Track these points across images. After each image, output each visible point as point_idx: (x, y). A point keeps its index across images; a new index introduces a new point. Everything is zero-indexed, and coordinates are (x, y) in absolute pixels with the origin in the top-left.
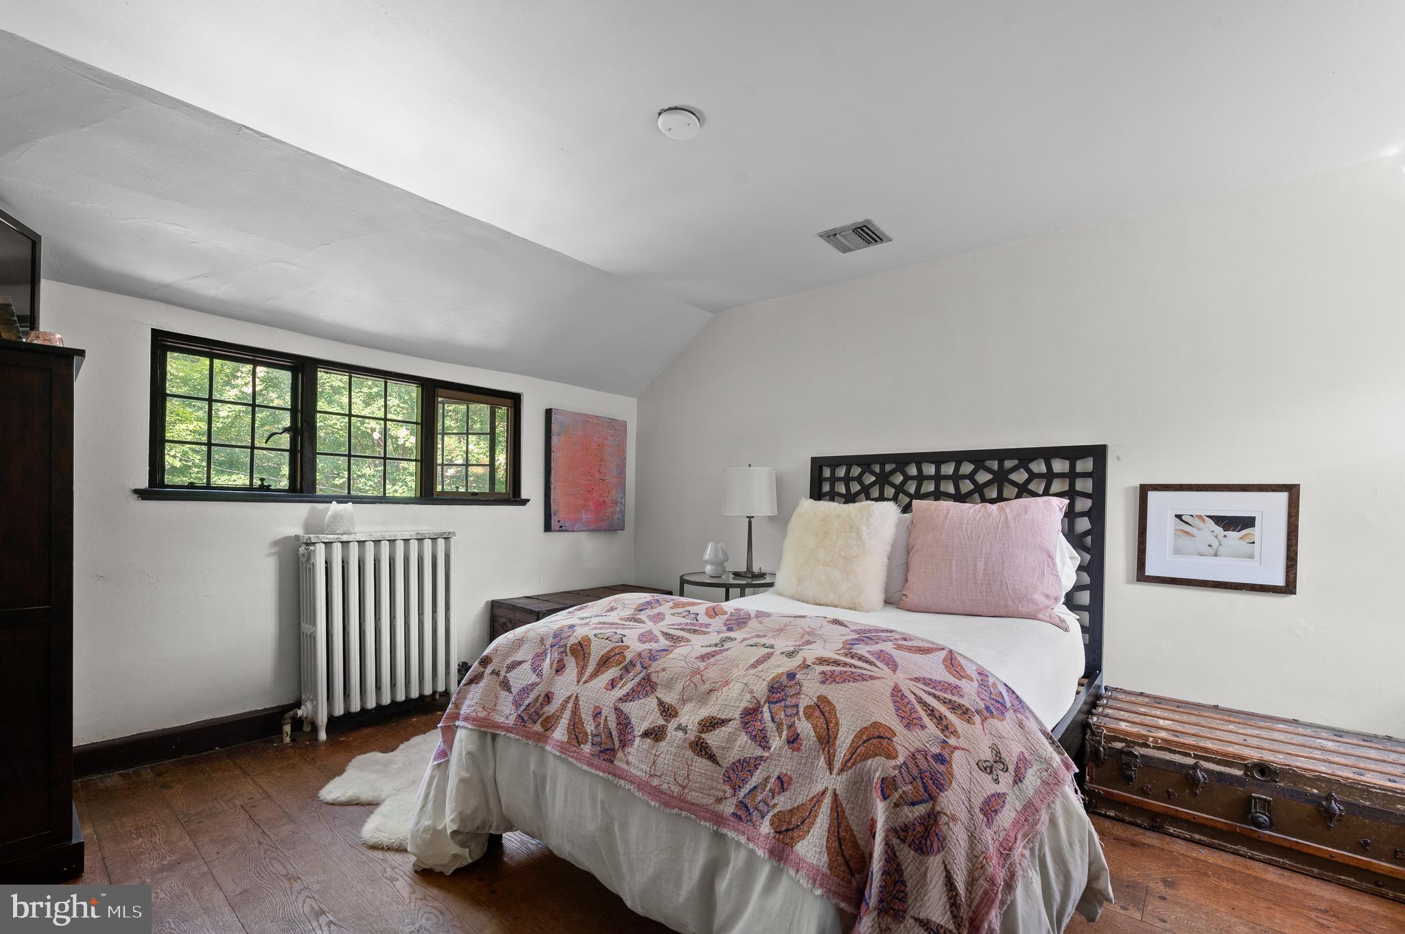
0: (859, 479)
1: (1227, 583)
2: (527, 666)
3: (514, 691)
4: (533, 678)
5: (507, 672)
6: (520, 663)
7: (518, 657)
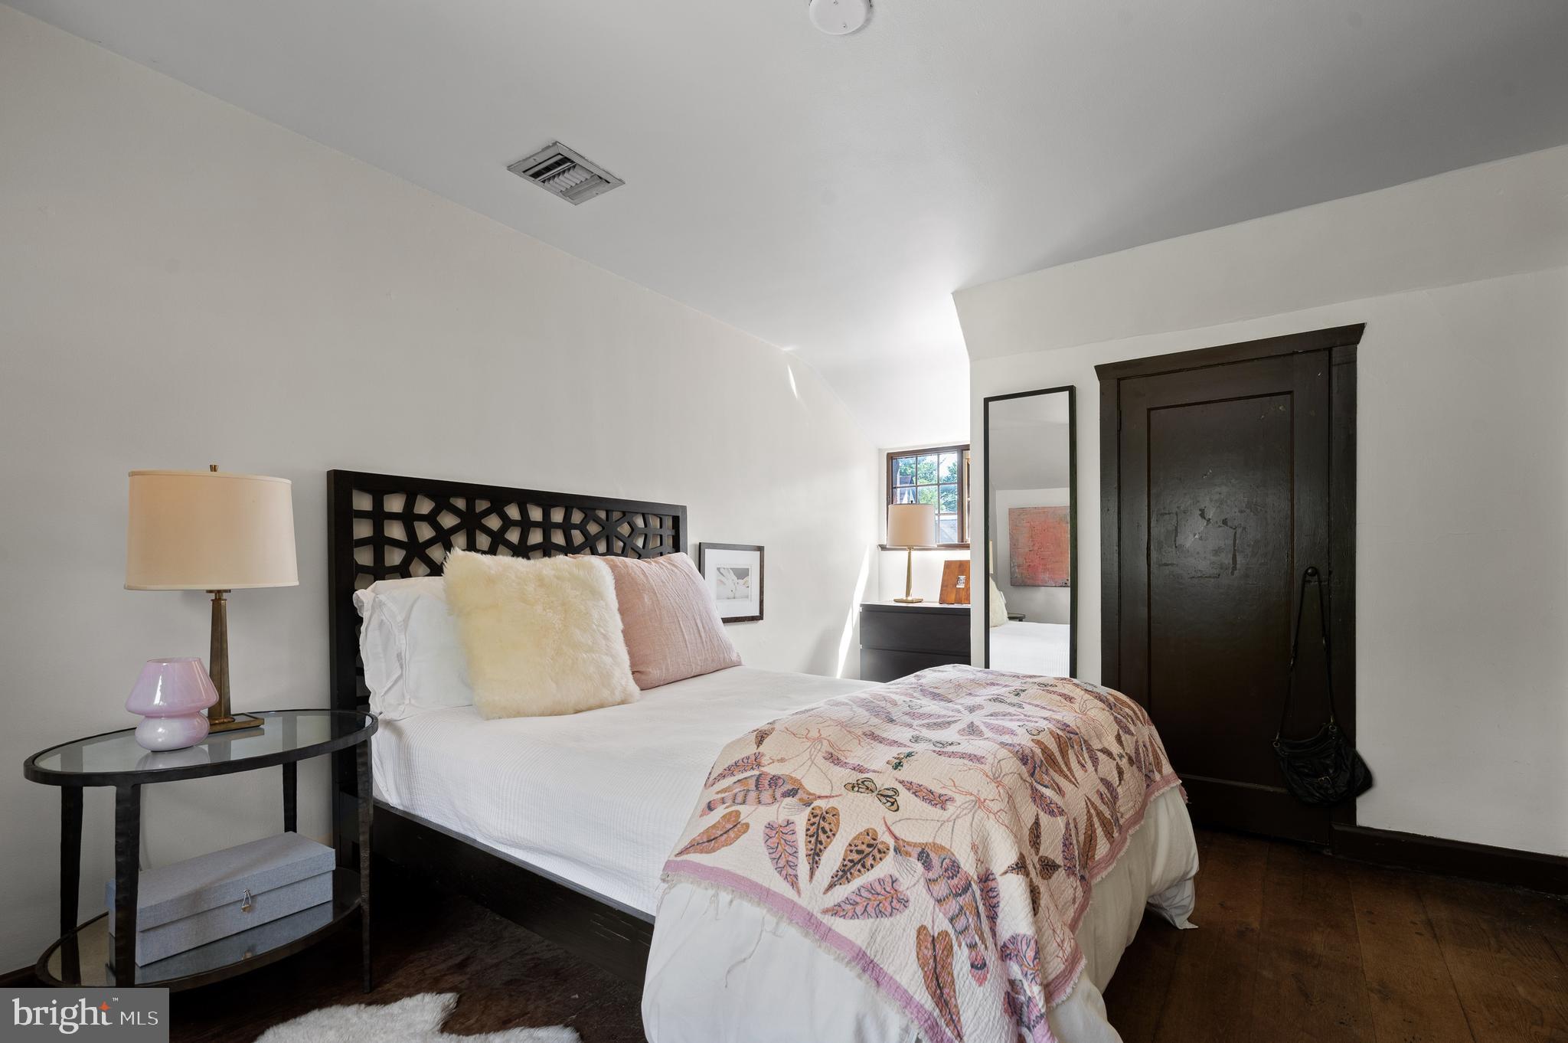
0: (431, 519)
1: (739, 618)
2: (1044, 819)
3: (1059, 861)
4: (1060, 822)
5: (1037, 852)
6: (1037, 823)
7: (1029, 822)
